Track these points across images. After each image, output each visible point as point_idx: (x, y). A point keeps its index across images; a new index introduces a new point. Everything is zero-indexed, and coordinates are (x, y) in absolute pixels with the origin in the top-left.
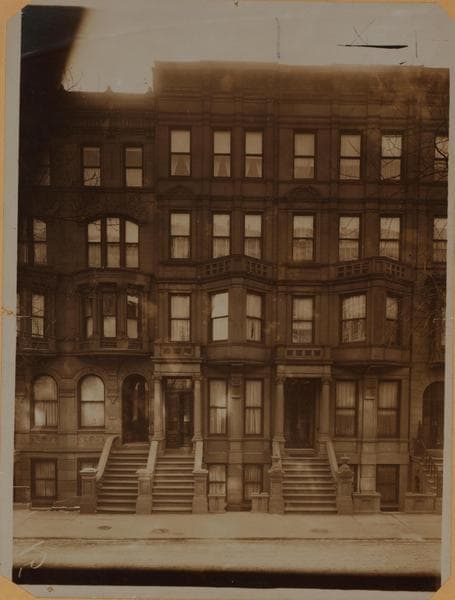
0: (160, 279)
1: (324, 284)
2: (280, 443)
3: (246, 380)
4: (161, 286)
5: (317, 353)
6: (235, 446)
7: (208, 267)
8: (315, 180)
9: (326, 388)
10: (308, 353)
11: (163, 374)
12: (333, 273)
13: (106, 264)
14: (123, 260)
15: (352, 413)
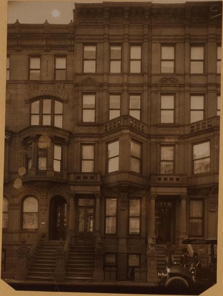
0: (76, 134)
1: (181, 137)
2: (153, 239)
3: (129, 198)
4: (76, 139)
5: (178, 179)
6: (123, 242)
7: (106, 126)
8: (175, 74)
9: (184, 202)
10: (172, 179)
11: (76, 192)
12: (187, 130)
13: (42, 123)
14: (53, 121)
15: (200, 221)
